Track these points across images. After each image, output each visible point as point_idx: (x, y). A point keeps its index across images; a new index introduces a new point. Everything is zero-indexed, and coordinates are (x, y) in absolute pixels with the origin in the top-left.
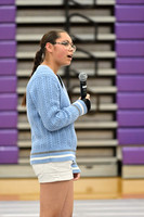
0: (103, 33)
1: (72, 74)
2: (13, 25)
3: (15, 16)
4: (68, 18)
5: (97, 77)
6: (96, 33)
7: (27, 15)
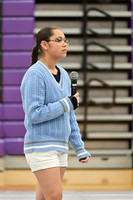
0: (120, 27)
1: (89, 67)
2: (31, 19)
3: (34, 10)
4: (85, 12)
5: (113, 70)
6: (113, 28)
7: (45, 9)
